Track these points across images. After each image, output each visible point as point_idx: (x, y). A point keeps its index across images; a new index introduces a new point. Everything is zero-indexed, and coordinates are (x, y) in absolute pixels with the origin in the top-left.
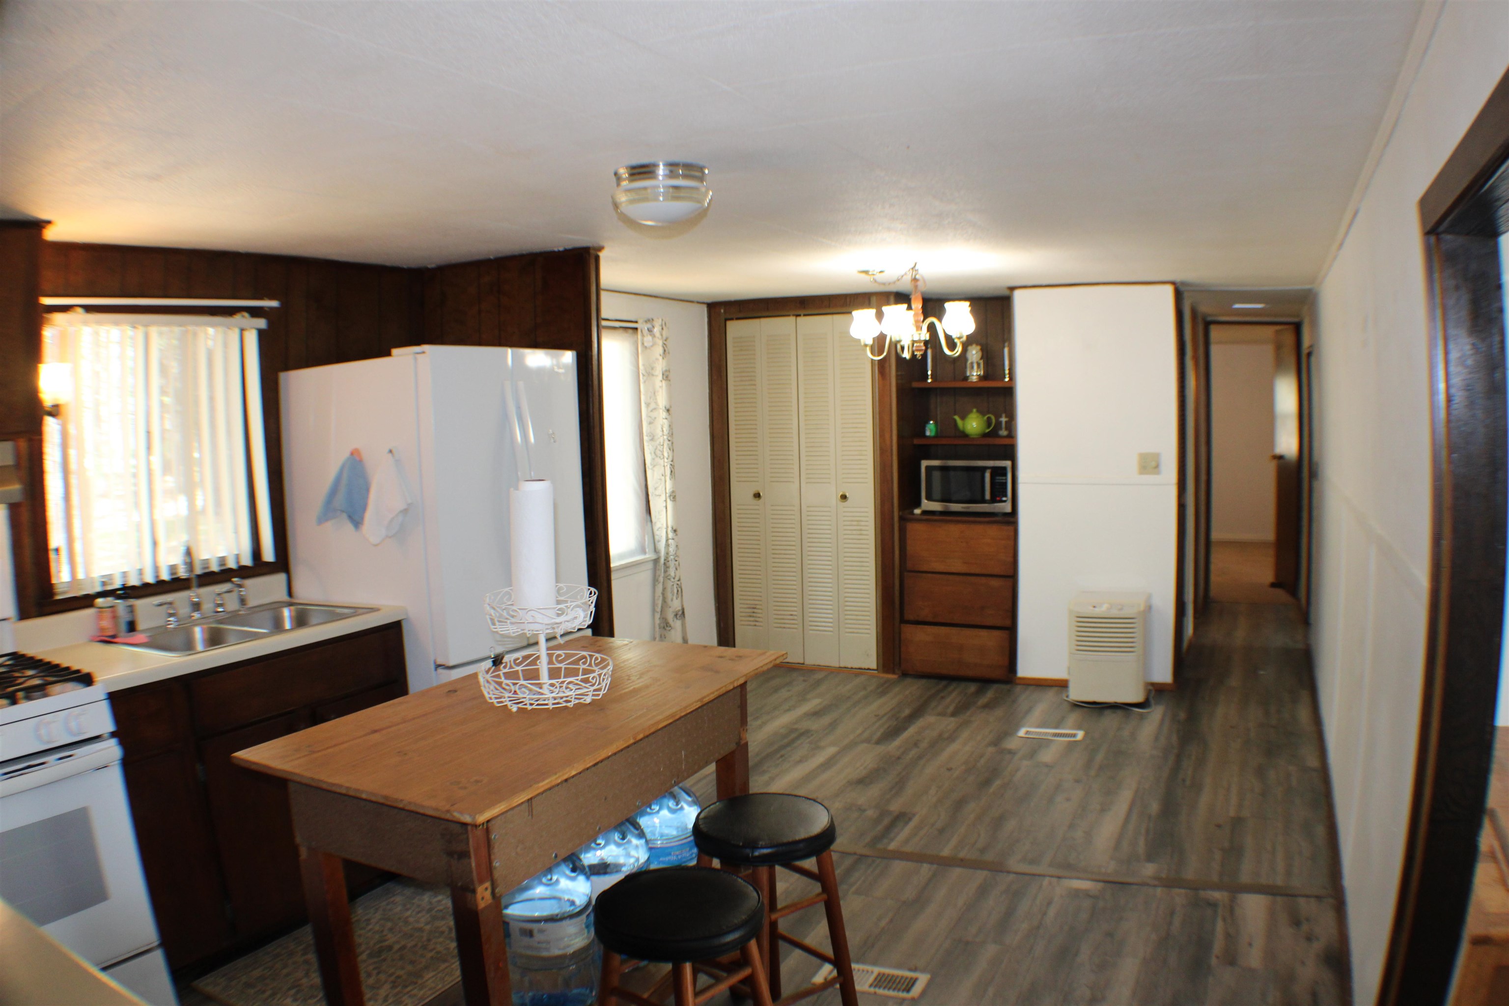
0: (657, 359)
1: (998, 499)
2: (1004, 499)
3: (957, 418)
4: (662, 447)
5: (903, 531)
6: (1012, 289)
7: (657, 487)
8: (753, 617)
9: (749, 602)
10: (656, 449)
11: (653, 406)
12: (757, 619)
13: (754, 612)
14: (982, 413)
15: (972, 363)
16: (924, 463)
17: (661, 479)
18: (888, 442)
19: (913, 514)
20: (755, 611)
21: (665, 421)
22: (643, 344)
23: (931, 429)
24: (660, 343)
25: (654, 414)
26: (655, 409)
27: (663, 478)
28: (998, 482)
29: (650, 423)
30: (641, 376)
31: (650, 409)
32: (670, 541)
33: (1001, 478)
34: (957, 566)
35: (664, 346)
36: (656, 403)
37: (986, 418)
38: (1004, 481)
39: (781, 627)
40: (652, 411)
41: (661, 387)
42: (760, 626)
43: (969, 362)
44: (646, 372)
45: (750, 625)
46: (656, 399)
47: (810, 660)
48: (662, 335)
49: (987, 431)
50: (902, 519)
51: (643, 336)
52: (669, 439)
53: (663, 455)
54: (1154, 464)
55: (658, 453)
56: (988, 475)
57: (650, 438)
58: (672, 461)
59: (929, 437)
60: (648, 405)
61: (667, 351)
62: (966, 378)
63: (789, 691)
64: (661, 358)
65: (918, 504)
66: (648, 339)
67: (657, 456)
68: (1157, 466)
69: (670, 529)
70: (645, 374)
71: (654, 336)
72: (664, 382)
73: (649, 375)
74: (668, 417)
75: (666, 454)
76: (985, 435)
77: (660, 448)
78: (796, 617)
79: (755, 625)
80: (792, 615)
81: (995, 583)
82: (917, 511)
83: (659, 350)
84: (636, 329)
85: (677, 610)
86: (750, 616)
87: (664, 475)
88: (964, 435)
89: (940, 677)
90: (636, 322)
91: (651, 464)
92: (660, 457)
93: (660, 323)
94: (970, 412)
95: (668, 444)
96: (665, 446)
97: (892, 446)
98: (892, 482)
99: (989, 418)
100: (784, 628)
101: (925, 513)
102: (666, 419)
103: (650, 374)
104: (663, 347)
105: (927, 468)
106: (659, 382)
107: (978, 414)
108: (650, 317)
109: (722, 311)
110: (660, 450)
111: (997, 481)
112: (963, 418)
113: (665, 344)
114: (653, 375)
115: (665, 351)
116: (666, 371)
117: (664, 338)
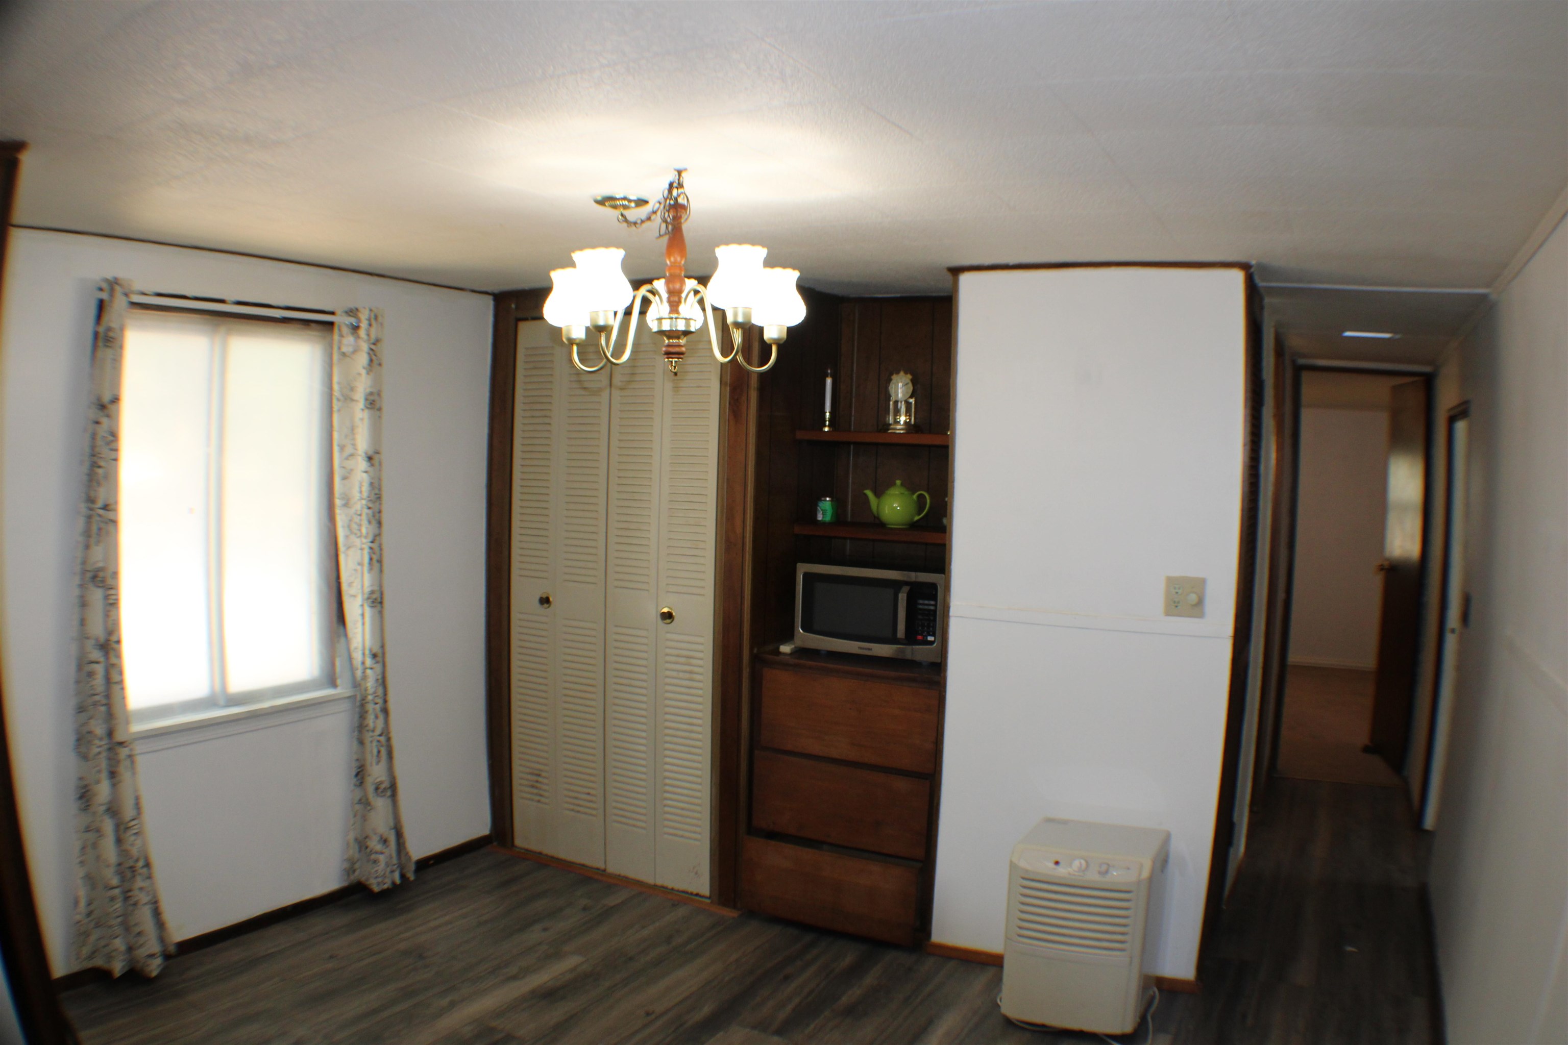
0: (359, 374)
1: (920, 637)
2: (931, 638)
3: (869, 493)
4: (359, 517)
5: (756, 681)
6: (956, 271)
7: (352, 583)
8: (537, 788)
9: (529, 764)
10: (351, 521)
11: (349, 450)
12: (541, 792)
13: (537, 781)
14: (911, 487)
15: (896, 402)
16: (802, 569)
17: (356, 570)
18: (739, 530)
19: (778, 653)
20: (540, 779)
21: (365, 475)
22: (339, 348)
23: (825, 509)
24: (365, 347)
25: (350, 464)
26: (352, 455)
27: (359, 568)
28: (920, 609)
29: (344, 478)
30: (335, 401)
31: (346, 453)
32: (369, 672)
33: (926, 602)
34: (841, 748)
35: (371, 352)
36: (354, 445)
37: (915, 497)
38: (932, 608)
39: (573, 810)
40: (347, 459)
41: (362, 419)
42: (545, 804)
43: (893, 398)
44: (343, 395)
45: (532, 800)
46: (354, 439)
47: (614, 868)
48: (368, 335)
49: (917, 518)
50: (756, 660)
51: (341, 336)
52: (371, 505)
53: (360, 530)
54: (1193, 598)
55: (354, 526)
56: (902, 597)
57: (343, 502)
58: (372, 542)
59: (823, 524)
60: (342, 448)
61: (376, 362)
62: (887, 426)
63: (545, 929)
64: (364, 372)
65: (789, 636)
66: (349, 340)
67: (352, 532)
68: (1200, 603)
69: (367, 652)
70: (342, 398)
71: (358, 337)
72: (366, 411)
73: (346, 399)
74: (369, 469)
75: (364, 531)
76: (914, 526)
77: (357, 519)
78: (594, 799)
79: (539, 801)
80: (589, 794)
81: (901, 785)
82: (785, 649)
83: (362, 359)
84: (331, 324)
85: (378, 780)
86: (533, 786)
87: (361, 564)
88: (879, 524)
89: (805, 927)
90: (333, 313)
91: (345, 545)
92: (356, 534)
93: (367, 317)
94: (891, 484)
95: (367, 514)
96: (364, 517)
97: (744, 537)
98: (742, 598)
99: (921, 497)
100: (578, 812)
101: (801, 652)
102: (366, 472)
103: (348, 399)
104: (369, 354)
105: (809, 578)
106: (360, 414)
107: (903, 490)
108: (352, 305)
109: (513, 306)
110: (356, 523)
111: (920, 607)
112: (878, 494)
113: (372, 350)
114: (352, 400)
115: (371, 361)
116: (371, 394)
117: (372, 341)
